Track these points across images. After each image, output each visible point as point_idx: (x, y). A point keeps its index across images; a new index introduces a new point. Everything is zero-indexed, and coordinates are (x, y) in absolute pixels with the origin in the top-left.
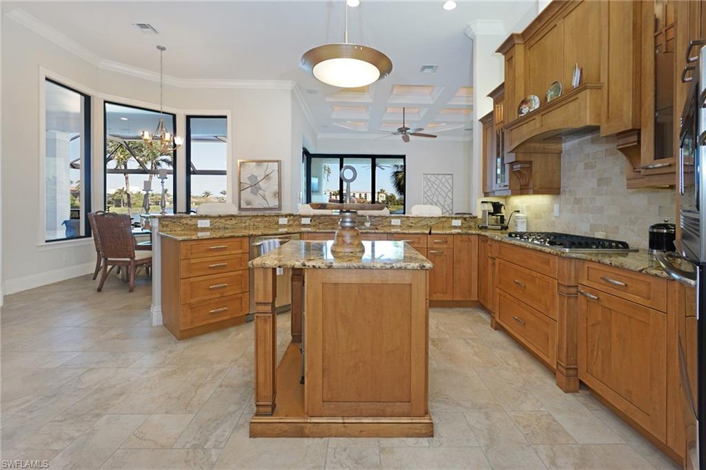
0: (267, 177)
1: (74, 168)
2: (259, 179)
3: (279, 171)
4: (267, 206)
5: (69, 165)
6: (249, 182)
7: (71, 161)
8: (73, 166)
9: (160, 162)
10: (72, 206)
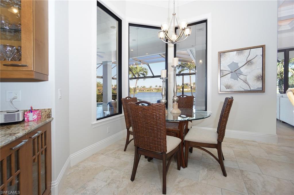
0: (249, 62)
1: (113, 79)
2: (240, 65)
3: (263, 56)
4: (249, 89)
5: (112, 78)
6: (229, 69)
7: (112, 77)
8: (113, 78)
9: (140, 74)
10: (113, 93)
